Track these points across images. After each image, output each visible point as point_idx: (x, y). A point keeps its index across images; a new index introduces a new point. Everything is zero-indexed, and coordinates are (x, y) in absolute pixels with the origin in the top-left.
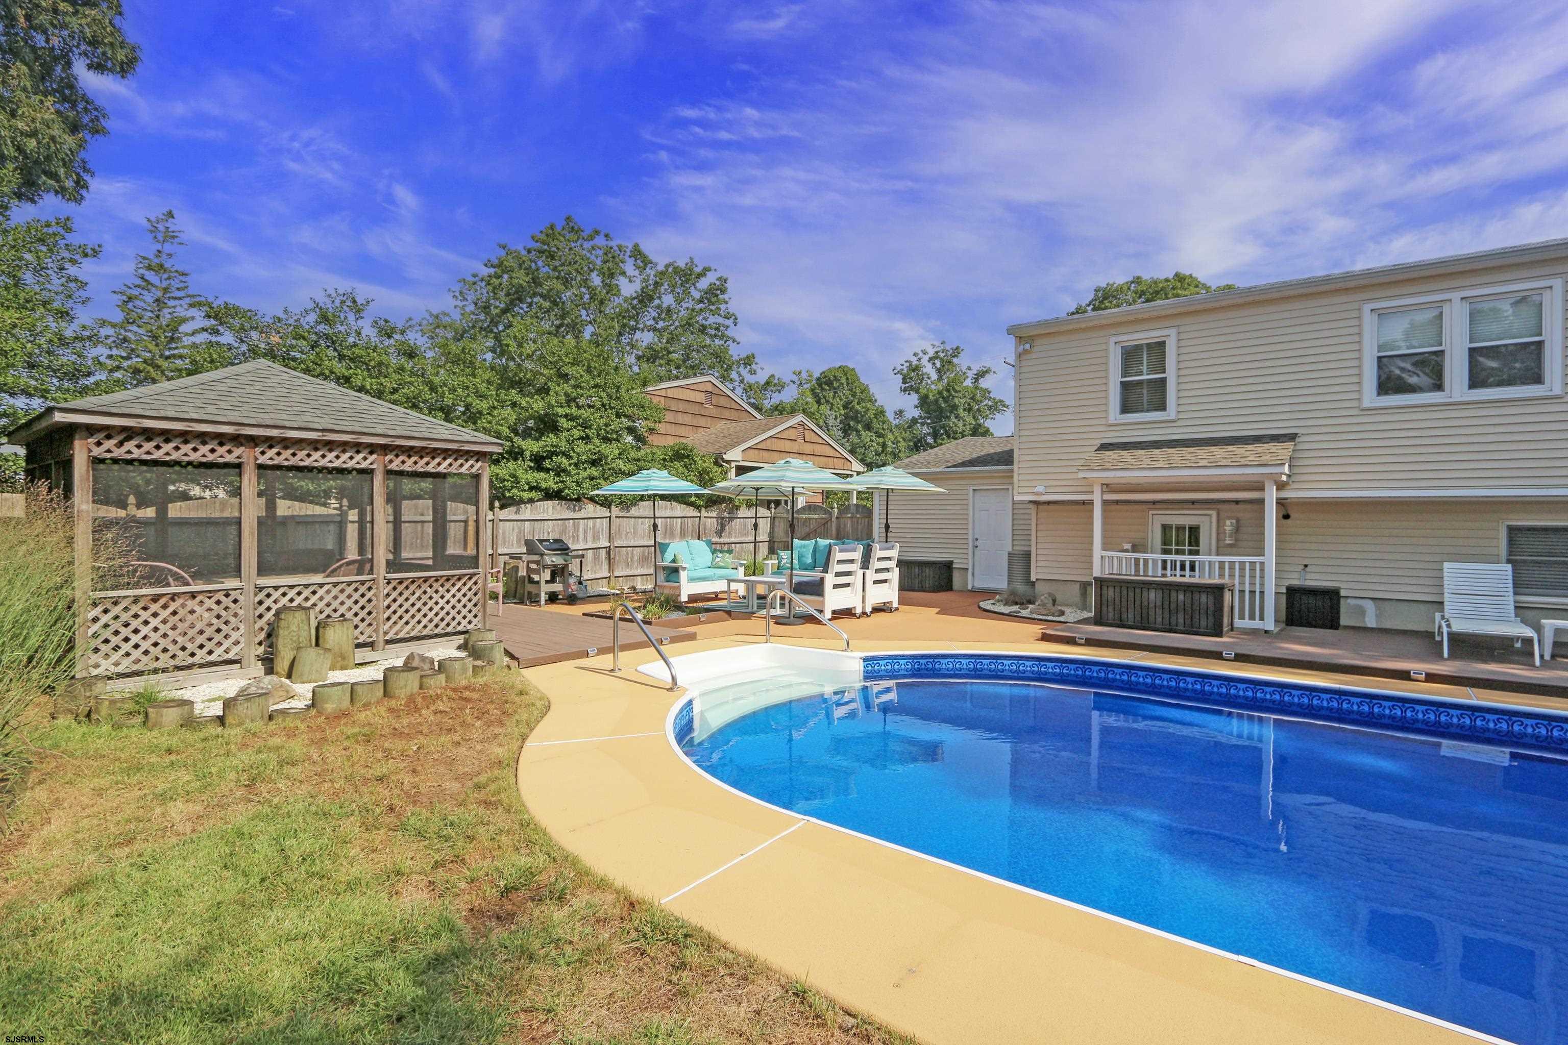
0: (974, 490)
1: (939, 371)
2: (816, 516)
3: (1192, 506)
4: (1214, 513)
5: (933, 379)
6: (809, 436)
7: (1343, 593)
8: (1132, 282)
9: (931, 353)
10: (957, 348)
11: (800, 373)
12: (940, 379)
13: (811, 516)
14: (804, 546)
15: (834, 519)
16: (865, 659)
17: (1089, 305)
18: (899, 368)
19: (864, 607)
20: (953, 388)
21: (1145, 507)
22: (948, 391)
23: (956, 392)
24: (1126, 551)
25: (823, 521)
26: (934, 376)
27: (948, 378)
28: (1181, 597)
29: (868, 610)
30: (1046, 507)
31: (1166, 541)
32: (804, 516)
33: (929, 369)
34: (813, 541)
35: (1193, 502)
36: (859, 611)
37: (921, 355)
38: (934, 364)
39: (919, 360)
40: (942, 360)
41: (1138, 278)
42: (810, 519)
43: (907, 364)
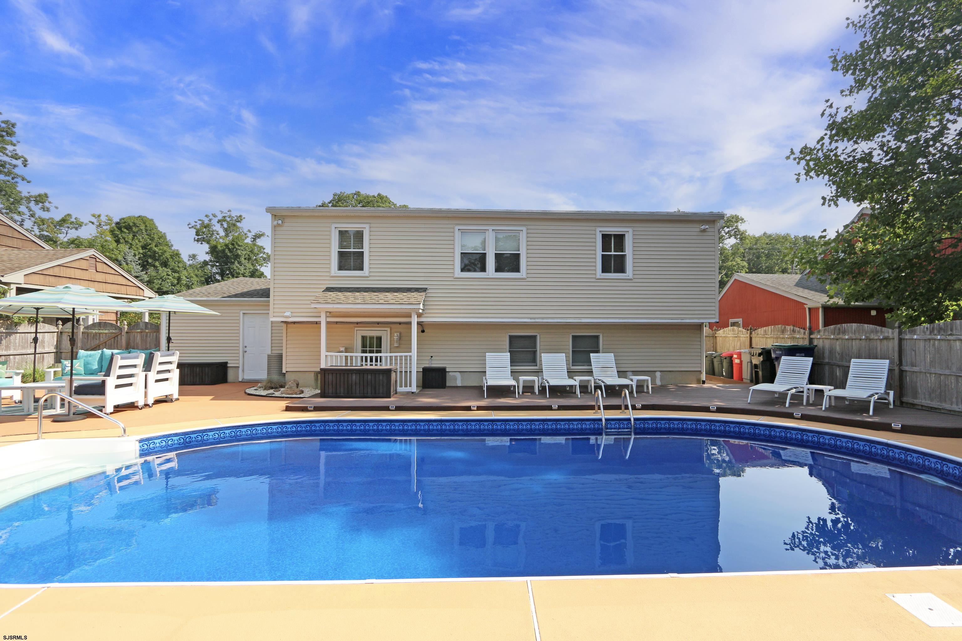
0: (244, 313)
1: (226, 230)
2: (107, 331)
3: (378, 326)
4: (389, 329)
5: (221, 235)
6: (100, 267)
7: (447, 370)
8: (355, 194)
9: (220, 217)
10: (240, 216)
11: (99, 216)
12: (227, 235)
13: (101, 331)
14: (90, 356)
15: (124, 333)
16: (141, 441)
17: (330, 203)
18: (193, 224)
19: (146, 401)
20: (237, 243)
21: (352, 326)
22: (233, 244)
23: (239, 246)
24: (342, 352)
25: (113, 335)
26: (222, 233)
27: (233, 235)
28: (369, 377)
29: (150, 402)
30: (292, 325)
31: (364, 346)
32: (94, 331)
33: (217, 227)
34: (100, 351)
35: (378, 323)
36: (141, 403)
37: (211, 217)
38: (222, 225)
39: (210, 220)
40: (228, 223)
41: (359, 192)
42: (100, 334)
43: (200, 222)
